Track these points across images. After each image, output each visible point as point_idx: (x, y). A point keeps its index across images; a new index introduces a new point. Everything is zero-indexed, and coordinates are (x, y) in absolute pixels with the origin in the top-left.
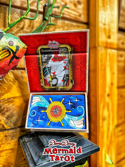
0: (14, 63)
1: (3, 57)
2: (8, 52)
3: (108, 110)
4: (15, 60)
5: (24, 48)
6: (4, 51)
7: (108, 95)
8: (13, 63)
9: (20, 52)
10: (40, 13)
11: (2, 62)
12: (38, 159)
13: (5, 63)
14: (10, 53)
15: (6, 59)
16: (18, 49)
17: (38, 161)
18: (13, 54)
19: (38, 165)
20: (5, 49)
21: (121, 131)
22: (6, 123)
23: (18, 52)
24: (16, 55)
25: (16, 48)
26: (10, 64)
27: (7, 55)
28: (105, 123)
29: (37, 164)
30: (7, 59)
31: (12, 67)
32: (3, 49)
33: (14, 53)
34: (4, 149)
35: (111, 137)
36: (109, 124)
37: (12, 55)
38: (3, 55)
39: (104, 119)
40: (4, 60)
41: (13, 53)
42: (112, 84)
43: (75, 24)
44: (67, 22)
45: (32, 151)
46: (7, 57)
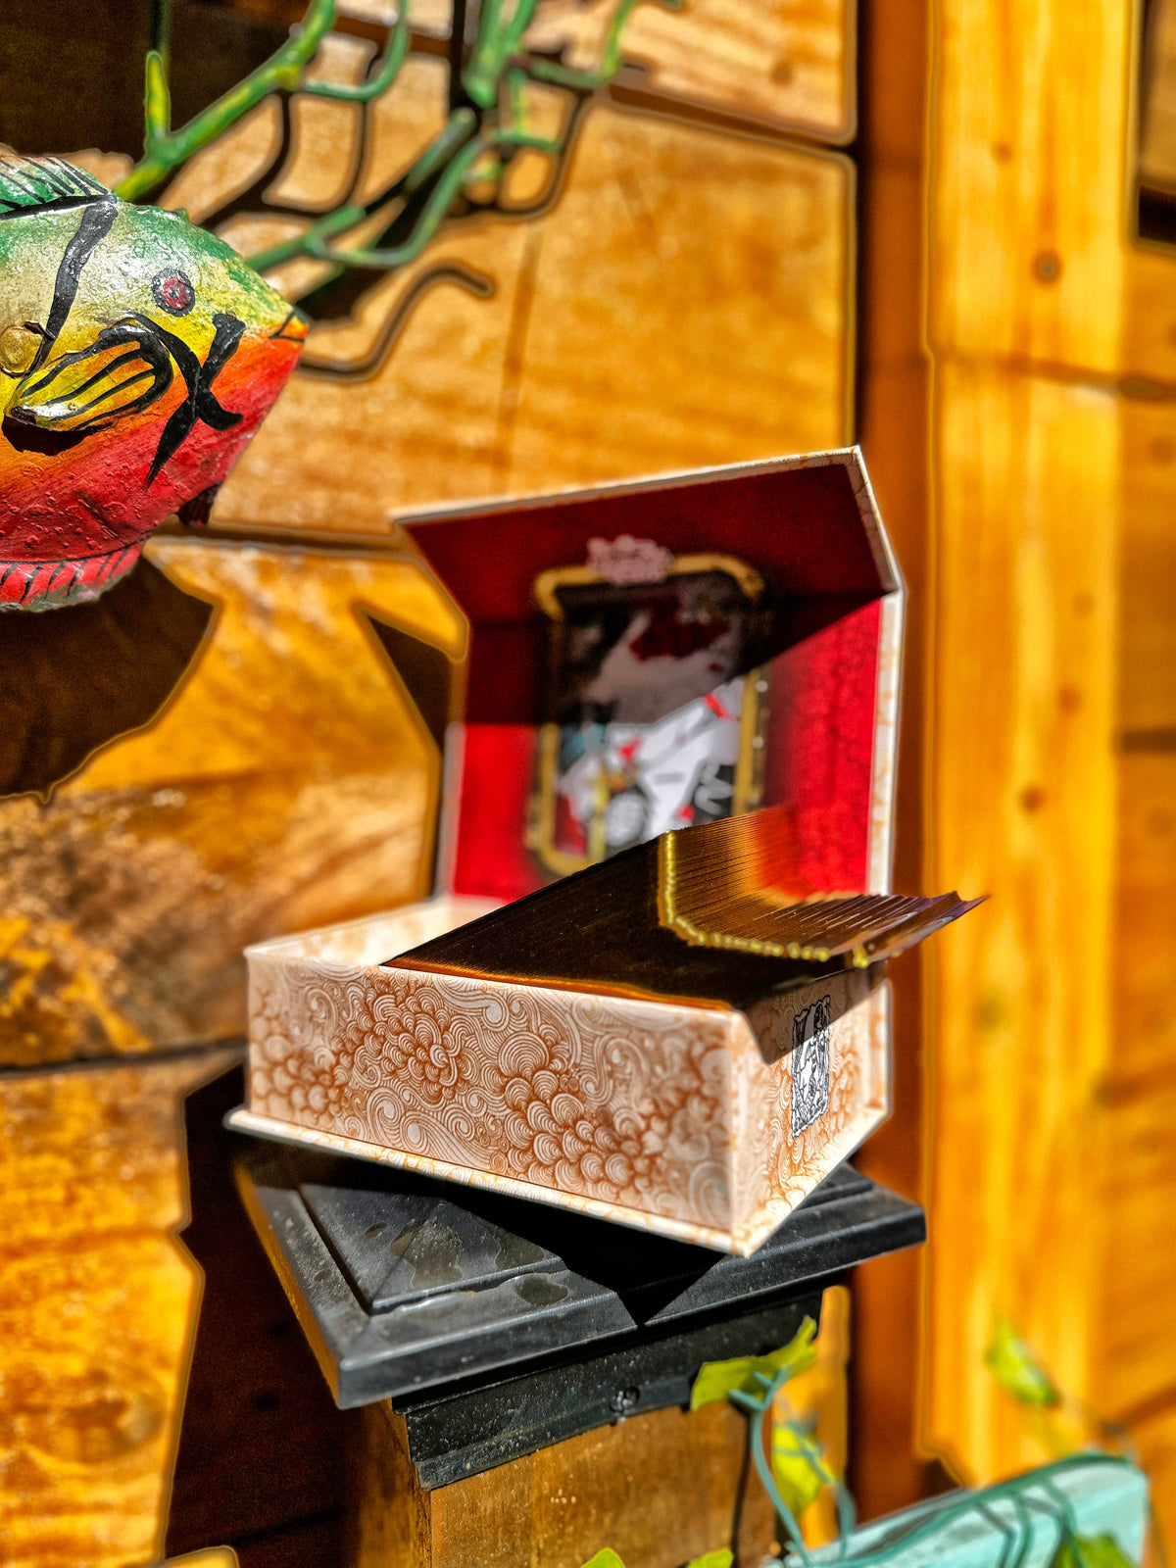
0: (199, 459)
1: (108, 404)
2: (150, 366)
3: (1029, 933)
4: (201, 433)
5: (277, 335)
6: (117, 351)
7: (1033, 801)
8: (184, 459)
9: (250, 368)
10: (421, 43)
11: (100, 447)
12: (391, 1270)
13: (121, 456)
14: (162, 370)
15: (128, 424)
16: (234, 345)
17: (384, 1283)
18: (190, 384)
19: (385, 1310)
20: (127, 338)
21: (1151, 1141)
22: (119, 1005)
23: (228, 367)
24: (218, 391)
25: (210, 333)
26: (165, 468)
27: (134, 392)
28: (1000, 1052)
29: (378, 1304)
30: (140, 420)
31: (176, 494)
32: (107, 341)
33: (199, 373)
34: (101, 1222)
35: (1055, 1180)
36: (1032, 1064)
37: (179, 390)
38: (105, 384)
39: (986, 1015)
40: (110, 432)
41: (188, 373)
42: (1068, 700)
43: (732, 151)
44: (657, 133)
45: (338, 1219)
46: (139, 404)
